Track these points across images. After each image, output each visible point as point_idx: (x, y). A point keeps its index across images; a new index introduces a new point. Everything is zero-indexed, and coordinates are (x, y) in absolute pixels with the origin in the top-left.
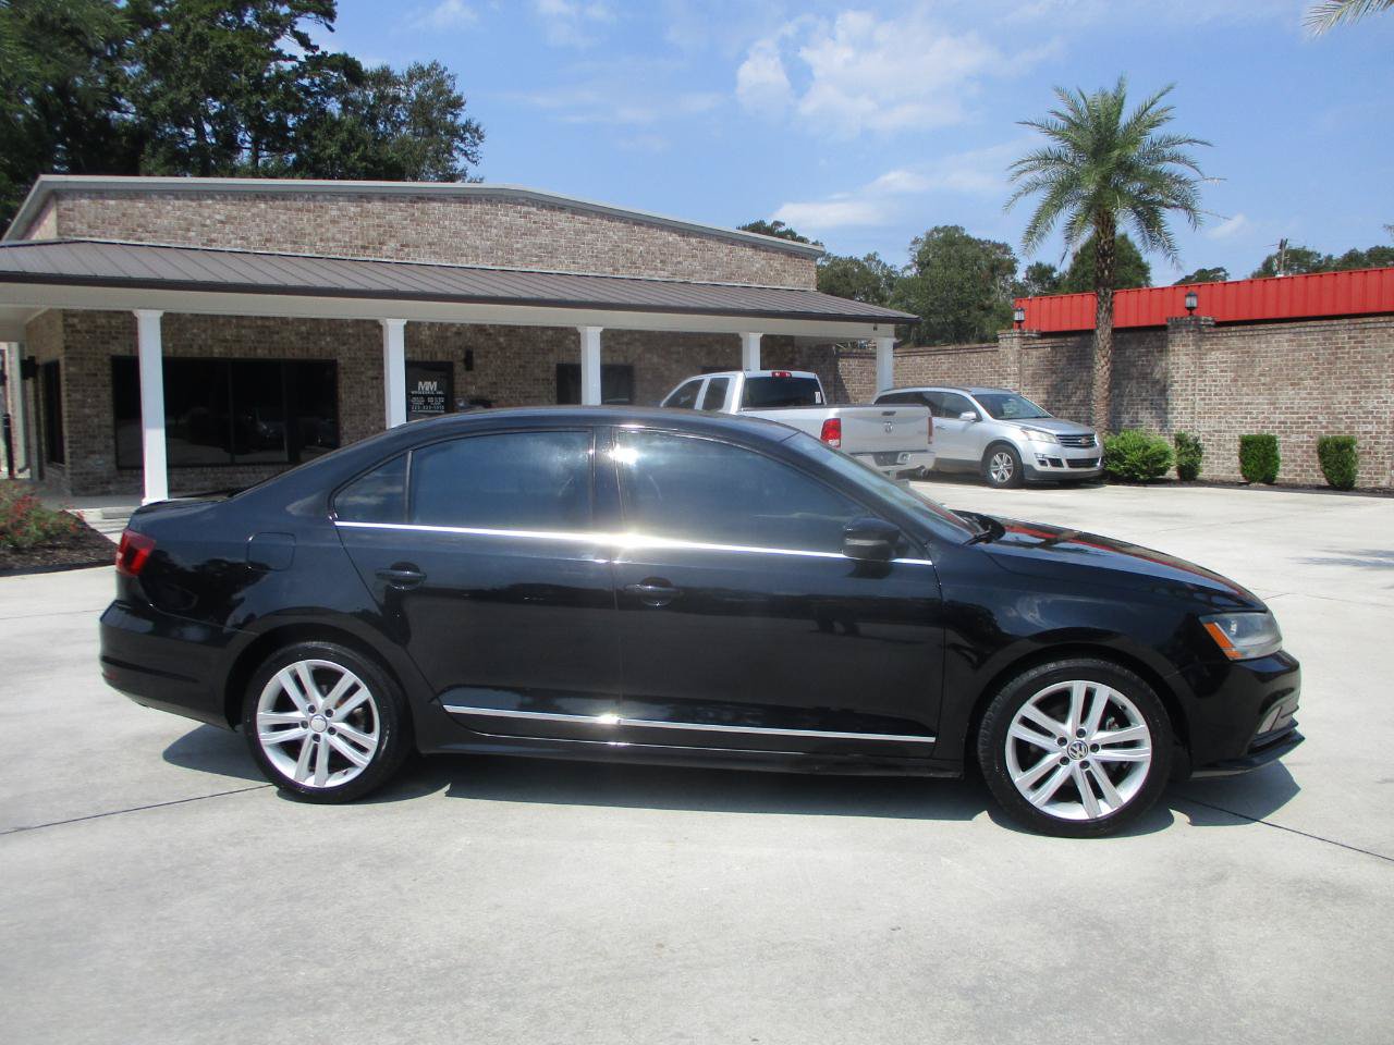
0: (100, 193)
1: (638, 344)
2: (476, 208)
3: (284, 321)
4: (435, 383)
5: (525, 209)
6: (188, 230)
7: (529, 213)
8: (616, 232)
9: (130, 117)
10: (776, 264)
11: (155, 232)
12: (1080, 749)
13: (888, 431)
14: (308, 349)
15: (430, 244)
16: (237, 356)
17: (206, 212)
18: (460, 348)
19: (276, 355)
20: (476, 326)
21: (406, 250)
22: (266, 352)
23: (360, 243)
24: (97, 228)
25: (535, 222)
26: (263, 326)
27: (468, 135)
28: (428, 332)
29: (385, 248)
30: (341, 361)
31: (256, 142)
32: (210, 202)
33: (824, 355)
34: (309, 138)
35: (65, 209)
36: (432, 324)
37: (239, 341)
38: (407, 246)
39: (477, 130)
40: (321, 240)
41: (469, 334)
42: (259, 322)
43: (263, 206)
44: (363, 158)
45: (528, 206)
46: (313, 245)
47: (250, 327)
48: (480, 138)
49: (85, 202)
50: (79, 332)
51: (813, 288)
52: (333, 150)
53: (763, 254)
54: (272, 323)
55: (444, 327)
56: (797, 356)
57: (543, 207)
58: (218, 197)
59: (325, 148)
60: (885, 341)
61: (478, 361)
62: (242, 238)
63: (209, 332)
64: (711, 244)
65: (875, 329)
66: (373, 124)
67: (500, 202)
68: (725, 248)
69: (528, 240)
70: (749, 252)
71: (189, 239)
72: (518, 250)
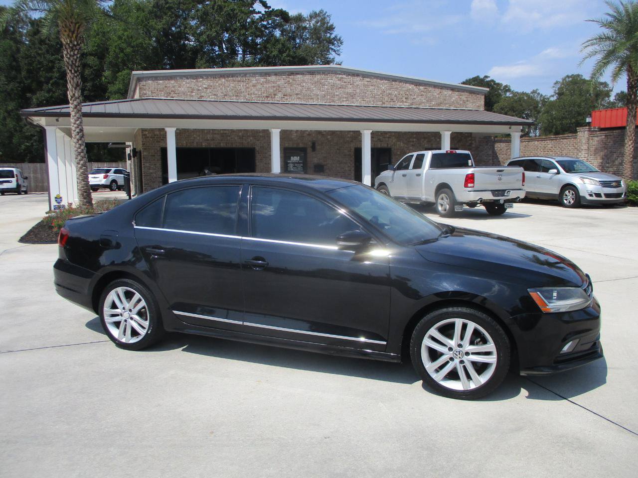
0: (156, 78)
1: (393, 138)
2: (318, 77)
3: (233, 131)
4: (299, 157)
5: (341, 76)
6: (192, 92)
7: (342, 78)
8: (384, 85)
9: (192, 43)
10: (464, 98)
11: (179, 93)
12: (459, 354)
13: (500, 179)
14: (242, 143)
15: (297, 94)
16: (212, 146)
17: (200, 84)
18: (310, 141)
19: (229, 146)
20: (317, 131)
21: (286, 97)
22: (225, 144)
23: (265, 95)
24: (155, 93)
25: (345, 82)
26: (223, 133)
27: (336, 42)
28: (295, 135)
29: (276, 97)
30: (257, 148)
31: (244, 51)
32: (201, 80)
33: (489, 141)
34: (265, 48)
35: (142, 85)
36: (297, 131)
37: (214, 140)
38: (286, 95)
39: (340, 40)
40: (249, 94)
41: (314, 135)
42: (222, 132)
43: (223, 80)
44: (288, 56)
45: (342, 75)
46: (245, 96)
47: (218, 134)
48: (341, 43)
49: (150, 82)
50: (148, 137)
51: (482, 109)
52: (275, 53)
53: (457, 93)
54: (227, 132)
55: (303, 132)
56: (473, 142)
57: (349, 75)
58: (204, 77)
59: (272, 52)
60: (516, 136)
61: (318, 147)
62: (215, 95)
63: (201, 136)
64: (430, 89)
65: (510, 128)
66: (294, 39)
67: (329, 73)
68: (438, 91)
69: (341, 90)
70: (450, 92)
71: (193, 96)
72: (337, 95)
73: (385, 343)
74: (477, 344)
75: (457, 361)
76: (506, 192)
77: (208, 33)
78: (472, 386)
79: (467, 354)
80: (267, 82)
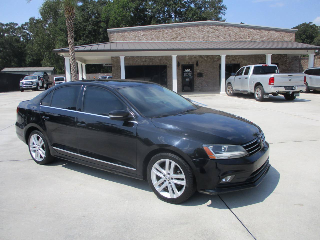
0: (118, 32)
1: (241, 58)
2: (200, 27)
3: (156, 57)
4: (189, 69)
5: (212, 26)
6: (136, 38)
7: (213, 27)
8: (236, 30)
9: (149, 13)
10: (282, 35)
11: (129, 39)
13: (290, 80)
14: (160, 63)
15: (188, 37)
16: (145, 65)
17: (139, 34)
18: (195, 61)
19: (154, 64)
20: (199, 56)
21: (183, 39)
22: (152, 64)
23: (172, 38)
24: (118, 39)
25: (214, 29)
26: (151, 58)
27: (223, 8)
28: (188, 58)
29: (178, 38)
30: (168, 65)
32: (140, 31)
33: (297, 59)
34: (185, 13)
35: (112, 36)
36: (189, 56)
37: (146, 62)
38: (183, 38)
39: (225, 7)
40: (164, 38)
41: (197, 58)
42: (150, 57)
43: (151, 31)
44: (197, 17)
45: (213, 25)
46: (162, 39)
47: (148, 58)
48: (226, 9)
49: (115, 34)
50: (114, 61)
51: (293, 41)
52: (190, 16)
53: (278, 33)
54: (153, 57)
55: (192, 56)
56: (288, 59)
57: (217, 25)
58: (142, 30)
59: (189, 15)
60: (311, 56)
61: (199, 64)
62: (147, 39)
63: (140, 60)
64: (263, 31)
65: (307, 51)
67: (206, 25)
68: (267, 32)
69: (212, 34)
70: (274, 32)
71: (136, 40)
72: (210, 37)
73: (135, 169)
74: (178, 174)
75: (167, 182)
76: (294, 87)
77: (156, 8)
78: (175, 196)
79: (172, 179)
80: (173, 31)
